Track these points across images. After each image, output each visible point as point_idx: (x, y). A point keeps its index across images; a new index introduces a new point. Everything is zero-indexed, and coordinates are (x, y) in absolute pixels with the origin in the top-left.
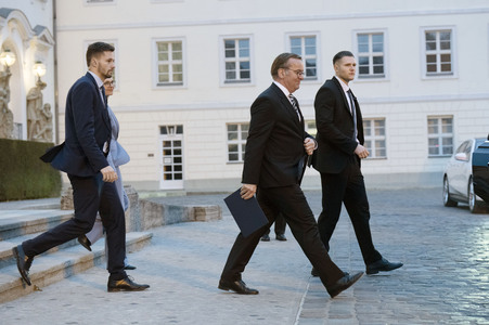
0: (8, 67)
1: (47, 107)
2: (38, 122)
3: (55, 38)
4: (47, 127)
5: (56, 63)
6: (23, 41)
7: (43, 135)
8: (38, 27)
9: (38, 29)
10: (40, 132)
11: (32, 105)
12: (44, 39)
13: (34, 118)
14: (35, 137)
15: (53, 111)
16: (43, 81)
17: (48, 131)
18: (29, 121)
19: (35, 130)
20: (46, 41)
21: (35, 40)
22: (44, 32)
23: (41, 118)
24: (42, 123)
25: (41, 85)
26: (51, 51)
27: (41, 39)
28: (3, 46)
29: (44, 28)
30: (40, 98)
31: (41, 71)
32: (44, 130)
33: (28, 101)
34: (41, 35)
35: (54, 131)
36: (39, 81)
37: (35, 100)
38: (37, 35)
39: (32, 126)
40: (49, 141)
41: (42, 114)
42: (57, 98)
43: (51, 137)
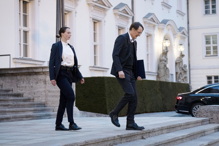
0: (167, 47)
1: (185, 66)
2: (181, 73)
3: (188, 33)
4: (185, 76)
5: (189, 45)
6: (174, 35)
7: (183, 80)
8: (181, 27)
9: (181, 29)
10: (182, 78)
11: (178, 65)
12: (183, 33)
13: (179, 71)
14: (180, 80)
15: (188, 68)
16: (183, 53)
17: (185, 78)
18: (177, 73)
19: (179, 77)
20: (184, 34)
21: (179, 34)
22: (183, 30)
23: (182, 72)
24: (183, 74)
25: (182, 56)
26: (187, 39)
27: (182, 33)
28: (164, 37)
29: (183, 28)
30: (182, 62)
31: (182, 49)
32: (183, 77)
33: (176, 63)
35: (188, 77)
36: (181, 53)
37: (179, 63)
38: (180, 32)
39: (178, 75)
40: (186, 82)
41: (183, 69)
42: (189, 61)
43: (187, 81)
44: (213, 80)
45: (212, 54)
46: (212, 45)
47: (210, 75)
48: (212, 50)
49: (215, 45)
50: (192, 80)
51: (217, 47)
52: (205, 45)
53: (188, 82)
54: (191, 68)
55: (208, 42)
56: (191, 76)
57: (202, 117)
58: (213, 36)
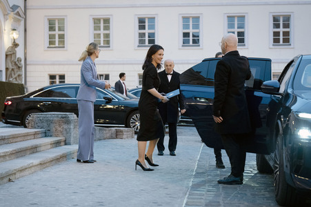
1: (19, 60)
2: (13, 69)
3: (25, 14)
4: (19, 73)
5: (25, 30)
6: (4, 15)
7: (16, 78)
8: (14, 5)
9: (14, 8)
10: (14, 76)
11: (9, 58)
12: (18, 14)
13: (10, 67)
14: (11, 79)
15: (23, 62)
16: (17, 42)
17: (19, 76)
18: (7, 69)
19: (11, 74)
20: (20, 15)
21: (12, 15)
22: (18, 10)
23: (15, 67)
24: (16, 70)
25: (15, 45)
26: (23, 22)
27: (16, 14)
29: (18, 7)
30: (15, 53)
31: (15, 35)
32: (17, 75)
33: (7, 55)
34: (16, 11)
35: (23, 76)
36: (14, 42)
37: (11, 55)
38: (13, 11)
39: (9, 72)
40: (20, 82)
41: (16, 64)
42: (25, 54)
43: (22, 80)
44: (57, 80)
45: (57, 45)
46: (57, 33)
47: (53, 73)
48: (57, 39)
49: (61, 33)
50: (28, 79)
51: (64, 35)
52: (47, 32)
53: (23, 83)
54: (27, 63)
55: (51, 28)
56: (28, 74)
57: (35, 128)
58: (59, 20)
